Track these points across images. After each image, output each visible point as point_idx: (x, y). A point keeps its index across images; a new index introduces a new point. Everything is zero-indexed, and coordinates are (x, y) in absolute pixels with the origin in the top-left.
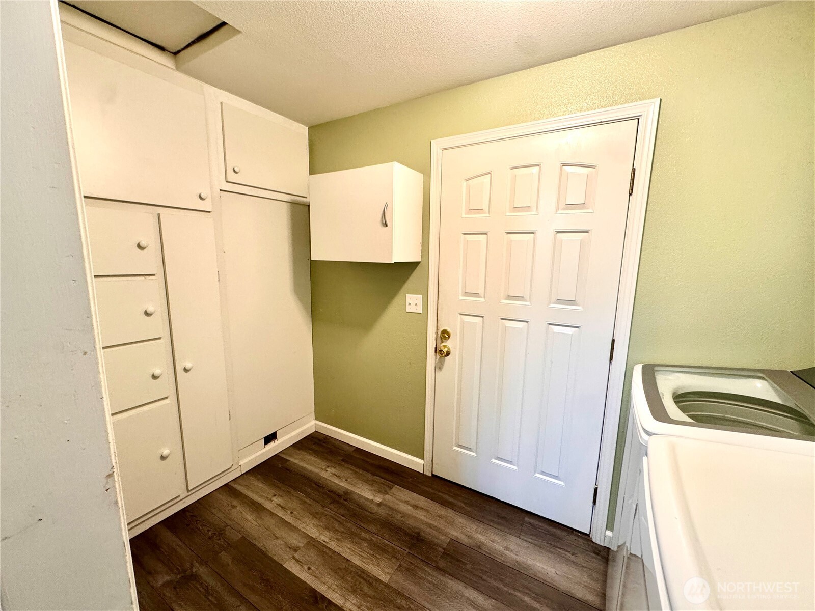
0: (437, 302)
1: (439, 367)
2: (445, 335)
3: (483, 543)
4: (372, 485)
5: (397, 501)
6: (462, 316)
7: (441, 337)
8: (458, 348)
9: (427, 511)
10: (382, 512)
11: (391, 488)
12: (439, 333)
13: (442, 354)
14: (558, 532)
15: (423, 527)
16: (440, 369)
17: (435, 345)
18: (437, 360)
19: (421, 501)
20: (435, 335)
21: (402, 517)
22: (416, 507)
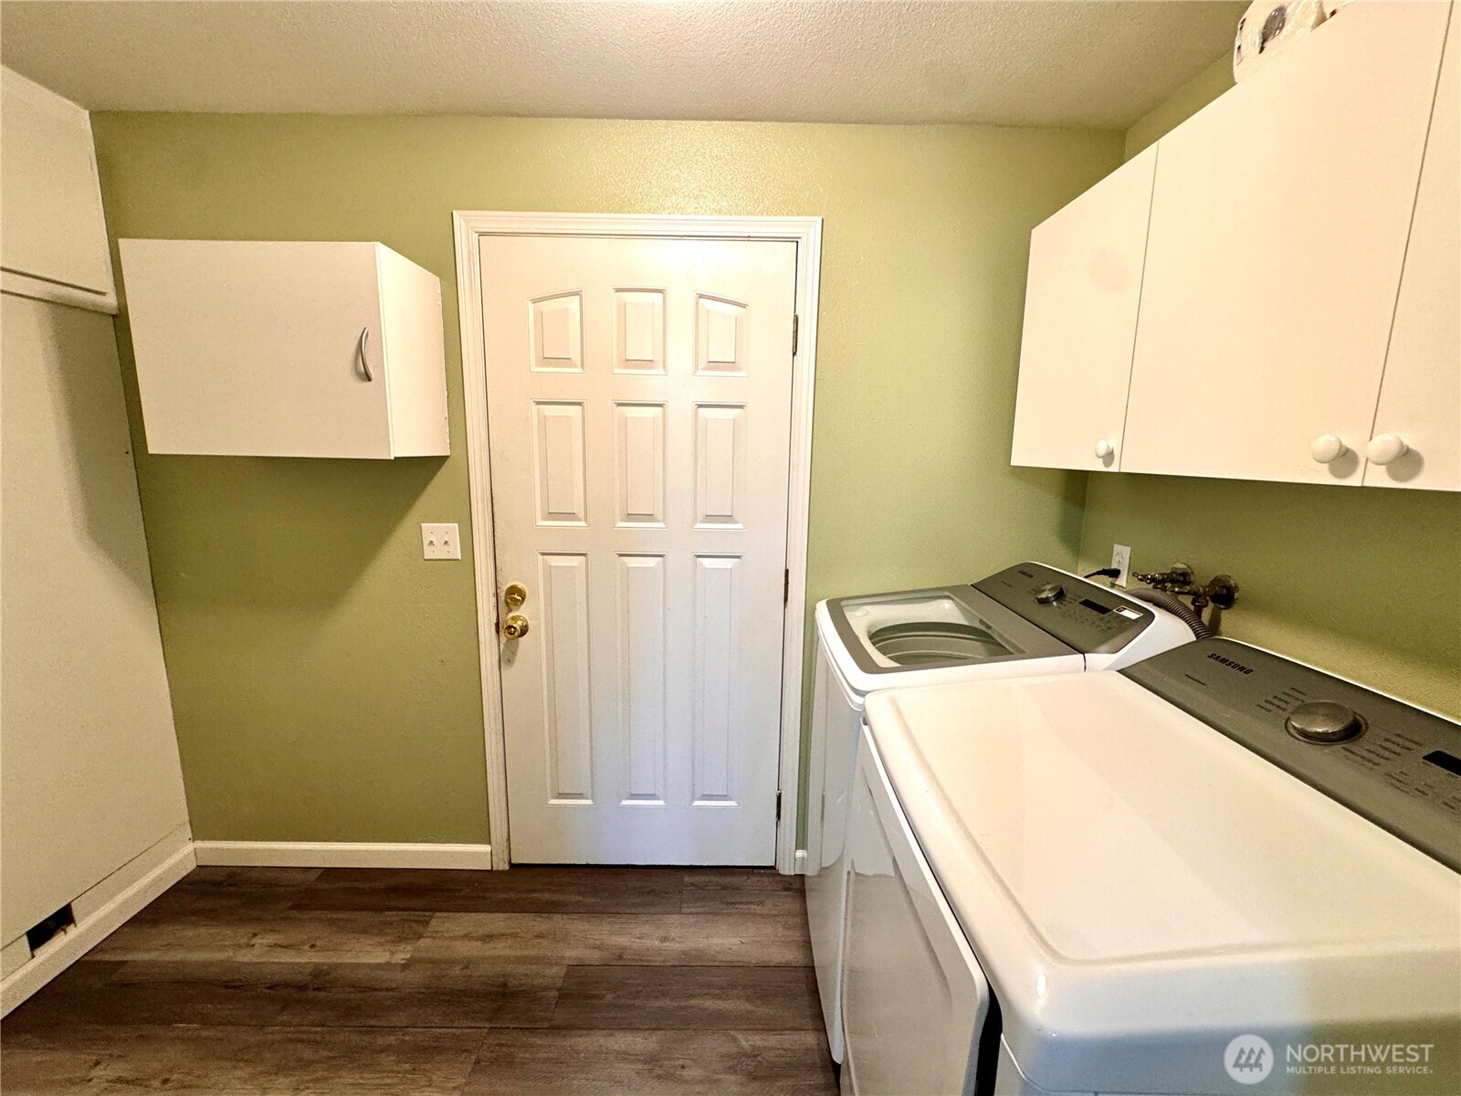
0: (491, 535)
1: (506, 659)
2: (514, 596)
3: (625, 949)
4: (381, 933)
5: (446, 943)
6: (546, 557)
7: (507, 602)
8: (542, 618)
9: (514, 935)
10: (416, 978)
11: (428, 923)
12: (502, 594)
13: (511, 633)
14: (736, 880)
15: (509, 968)
16: (510, 662)
17: (495, 618)
18: (502, 646)
19: (497, 922)
20: (494, 599)
21: (463, 969)
22: (488, 938)
